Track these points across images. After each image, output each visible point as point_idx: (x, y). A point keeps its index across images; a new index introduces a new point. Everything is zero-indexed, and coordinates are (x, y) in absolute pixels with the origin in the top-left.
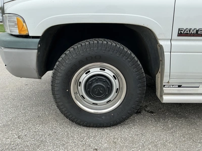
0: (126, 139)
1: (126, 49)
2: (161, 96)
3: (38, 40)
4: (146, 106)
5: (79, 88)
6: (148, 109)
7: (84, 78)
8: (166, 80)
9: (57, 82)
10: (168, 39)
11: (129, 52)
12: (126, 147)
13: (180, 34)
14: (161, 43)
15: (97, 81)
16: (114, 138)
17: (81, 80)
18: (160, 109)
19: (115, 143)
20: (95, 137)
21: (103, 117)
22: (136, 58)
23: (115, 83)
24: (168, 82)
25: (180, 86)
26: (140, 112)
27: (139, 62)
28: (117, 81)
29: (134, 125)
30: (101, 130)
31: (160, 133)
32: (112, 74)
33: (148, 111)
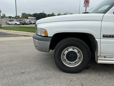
0: (83, 78)
1: (83, 42)
2: (97, 61)
3: (51, 38)
4: (91, 67)
5: (64, 56)
6: (92, 67)
7: (66, 52)
8: (99, 54)
9: (56, 53)
10: (99, 39)
11: (84, 43)
12: (83, 80)
13: (103, 37)
14: (96, 40)
15: (71, 54)
16: (78, 77)
17: (65, 53)
18: (98, 68)
19: (79, 79)
20: (70, 76)
21: (73, 69)
22: (87, 45)
23: (78, 55)
24: (100, 55)
25: (105, 57)
26: (88, 69)
27: (88, 47)
28: (79, 54)
29: (86, 73)
30: (72, 74)
31: (97, 76)
32: (77, 51)
33: (92, 69)
